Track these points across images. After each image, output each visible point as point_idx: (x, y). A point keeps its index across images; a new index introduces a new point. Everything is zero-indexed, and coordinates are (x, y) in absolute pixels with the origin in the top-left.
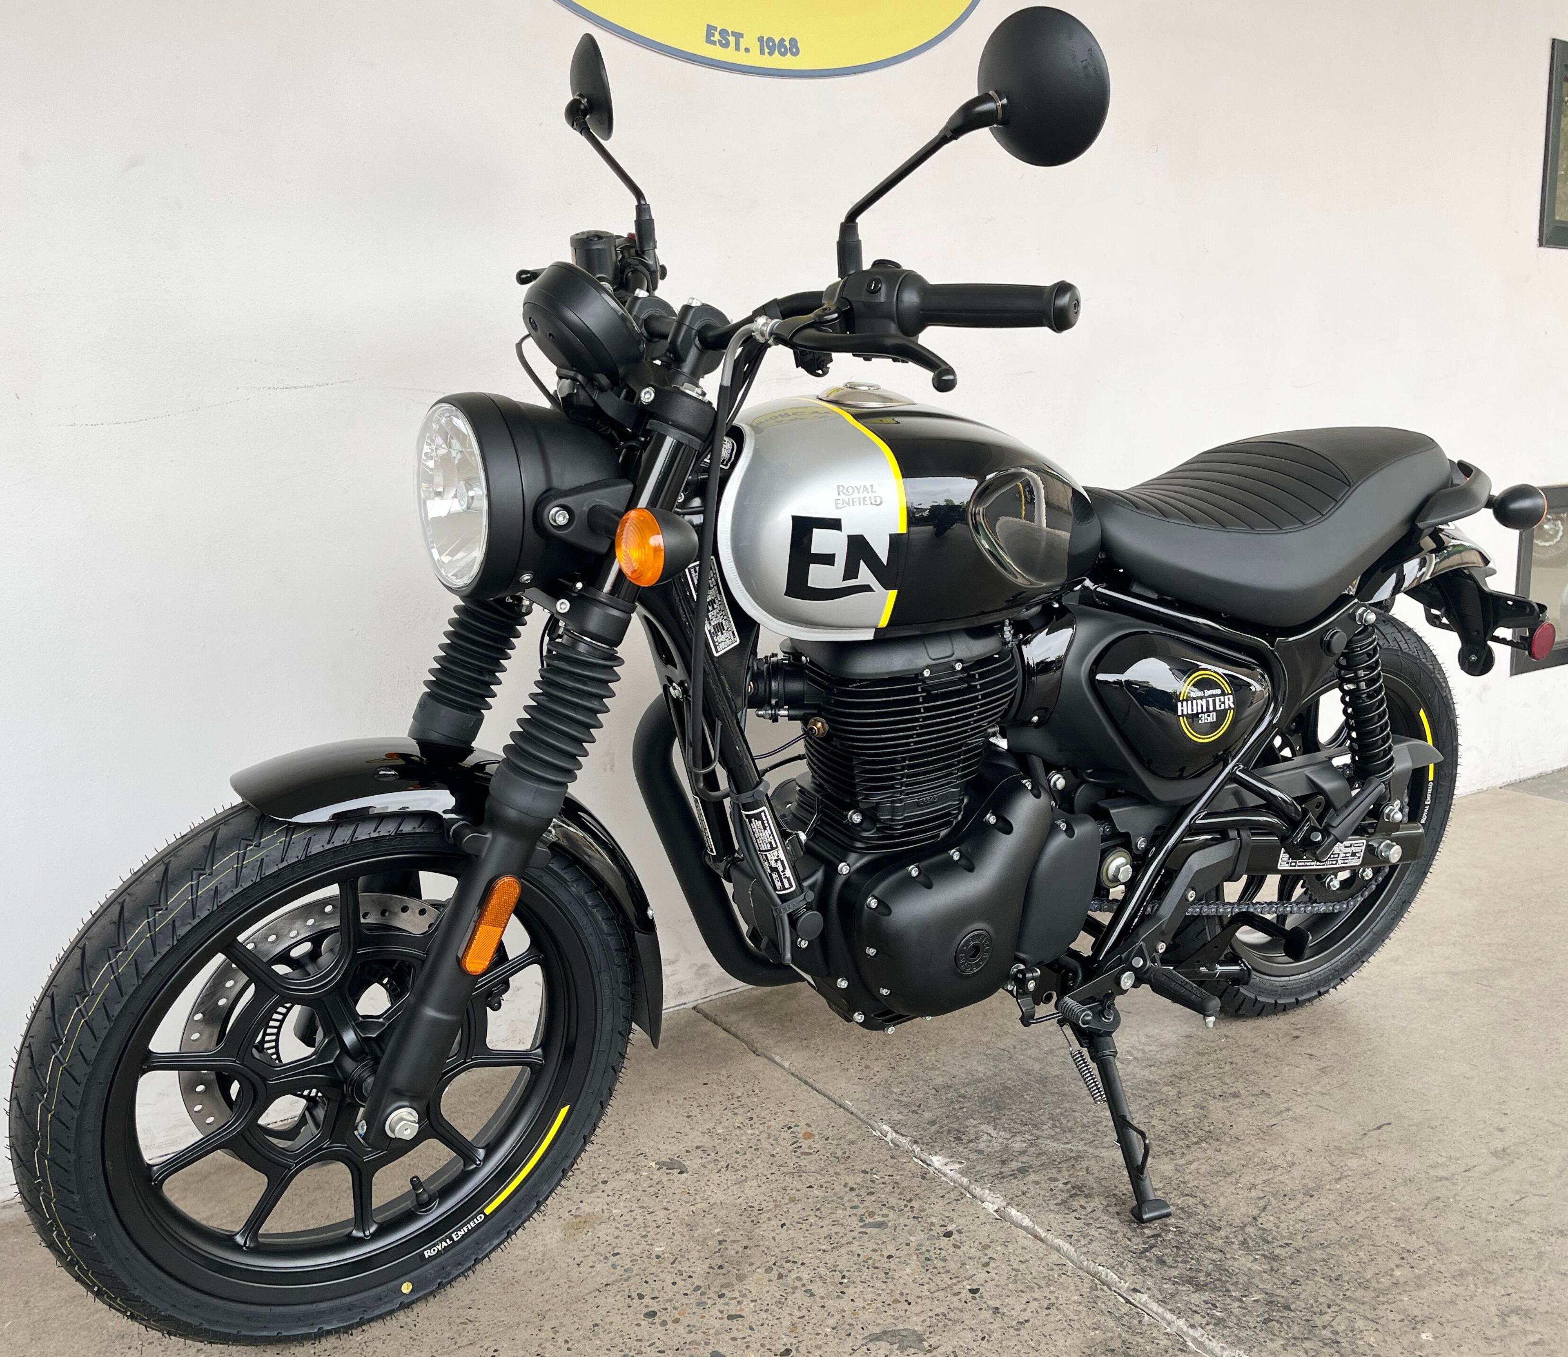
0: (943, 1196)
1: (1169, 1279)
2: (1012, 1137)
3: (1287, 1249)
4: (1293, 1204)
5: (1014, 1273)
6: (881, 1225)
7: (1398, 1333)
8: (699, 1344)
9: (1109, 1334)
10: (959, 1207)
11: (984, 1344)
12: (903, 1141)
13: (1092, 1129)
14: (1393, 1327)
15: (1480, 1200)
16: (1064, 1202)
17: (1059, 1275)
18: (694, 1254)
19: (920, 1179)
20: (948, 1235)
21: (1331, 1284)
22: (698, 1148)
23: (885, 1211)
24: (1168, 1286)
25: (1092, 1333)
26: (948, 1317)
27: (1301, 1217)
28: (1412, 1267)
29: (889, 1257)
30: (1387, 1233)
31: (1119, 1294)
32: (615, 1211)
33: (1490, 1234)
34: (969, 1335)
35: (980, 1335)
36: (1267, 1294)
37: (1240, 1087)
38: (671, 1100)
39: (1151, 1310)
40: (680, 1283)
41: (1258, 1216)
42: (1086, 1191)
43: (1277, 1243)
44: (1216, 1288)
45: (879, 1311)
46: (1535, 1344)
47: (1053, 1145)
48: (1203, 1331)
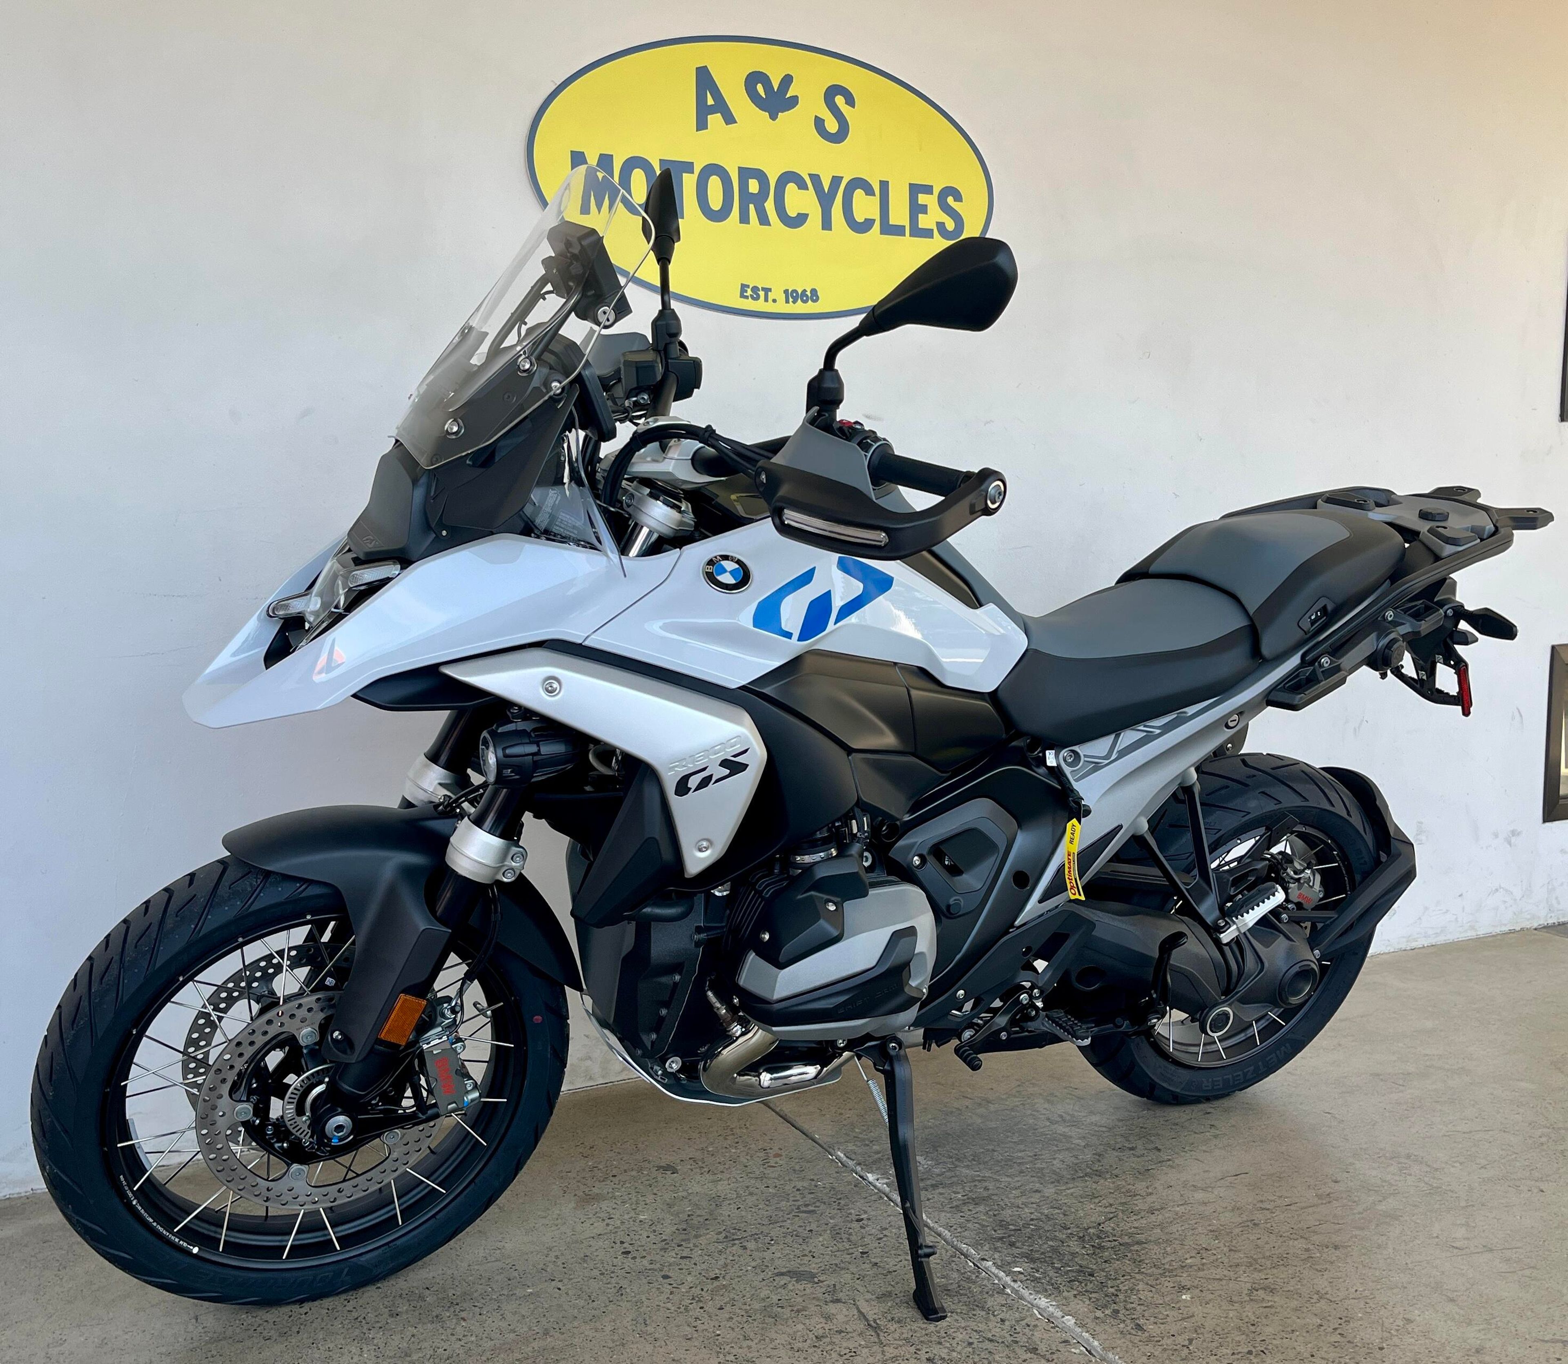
0: (865, 1198)
1: (1012, 1255)
2: (936, 1165)
3: (1113, 1244)
4: (1135, 1217)
6: (812, 1213)
7: (1166, 1294)
8: (656, 1270)
9: (951, 1282)
10: (875, 1205)
11: (858, 1282)
12: (851, 1163)
13: (1003, 1163)
14: (1164, 1290)
15: (1285, 1224)
16: (957, 1206)
18: (670, 1222)
19: (853, 1187)
20: (859, 1221)
21: (1133, 1265)
22: (690, 1159)
23: (818, 1204)
24: (1009, 1259)
25: (938, 1280)
26: (838, 1266)
27: (1137, 1225)
28: (1203, 1259)
29: (811, 1231)
30: (1197, 1239)
31: (971, 1262)
32: (617, 1194)
33: (1277, 1245)
34: (849, 1276)
35: (858, 1277)
36: (1081, 1267)
37: (1139, 1144)
38: (679, 1128)
39: (990, 1272)
40: (652, 1236)
41: (1103, 1223)
42: (976, 1201)
43: (1107, 1239)
44: (1045, 1262)
45: (789, 1260)
46: (1265, 1307)
47: (965, 1171)
48: (1021, 1284)
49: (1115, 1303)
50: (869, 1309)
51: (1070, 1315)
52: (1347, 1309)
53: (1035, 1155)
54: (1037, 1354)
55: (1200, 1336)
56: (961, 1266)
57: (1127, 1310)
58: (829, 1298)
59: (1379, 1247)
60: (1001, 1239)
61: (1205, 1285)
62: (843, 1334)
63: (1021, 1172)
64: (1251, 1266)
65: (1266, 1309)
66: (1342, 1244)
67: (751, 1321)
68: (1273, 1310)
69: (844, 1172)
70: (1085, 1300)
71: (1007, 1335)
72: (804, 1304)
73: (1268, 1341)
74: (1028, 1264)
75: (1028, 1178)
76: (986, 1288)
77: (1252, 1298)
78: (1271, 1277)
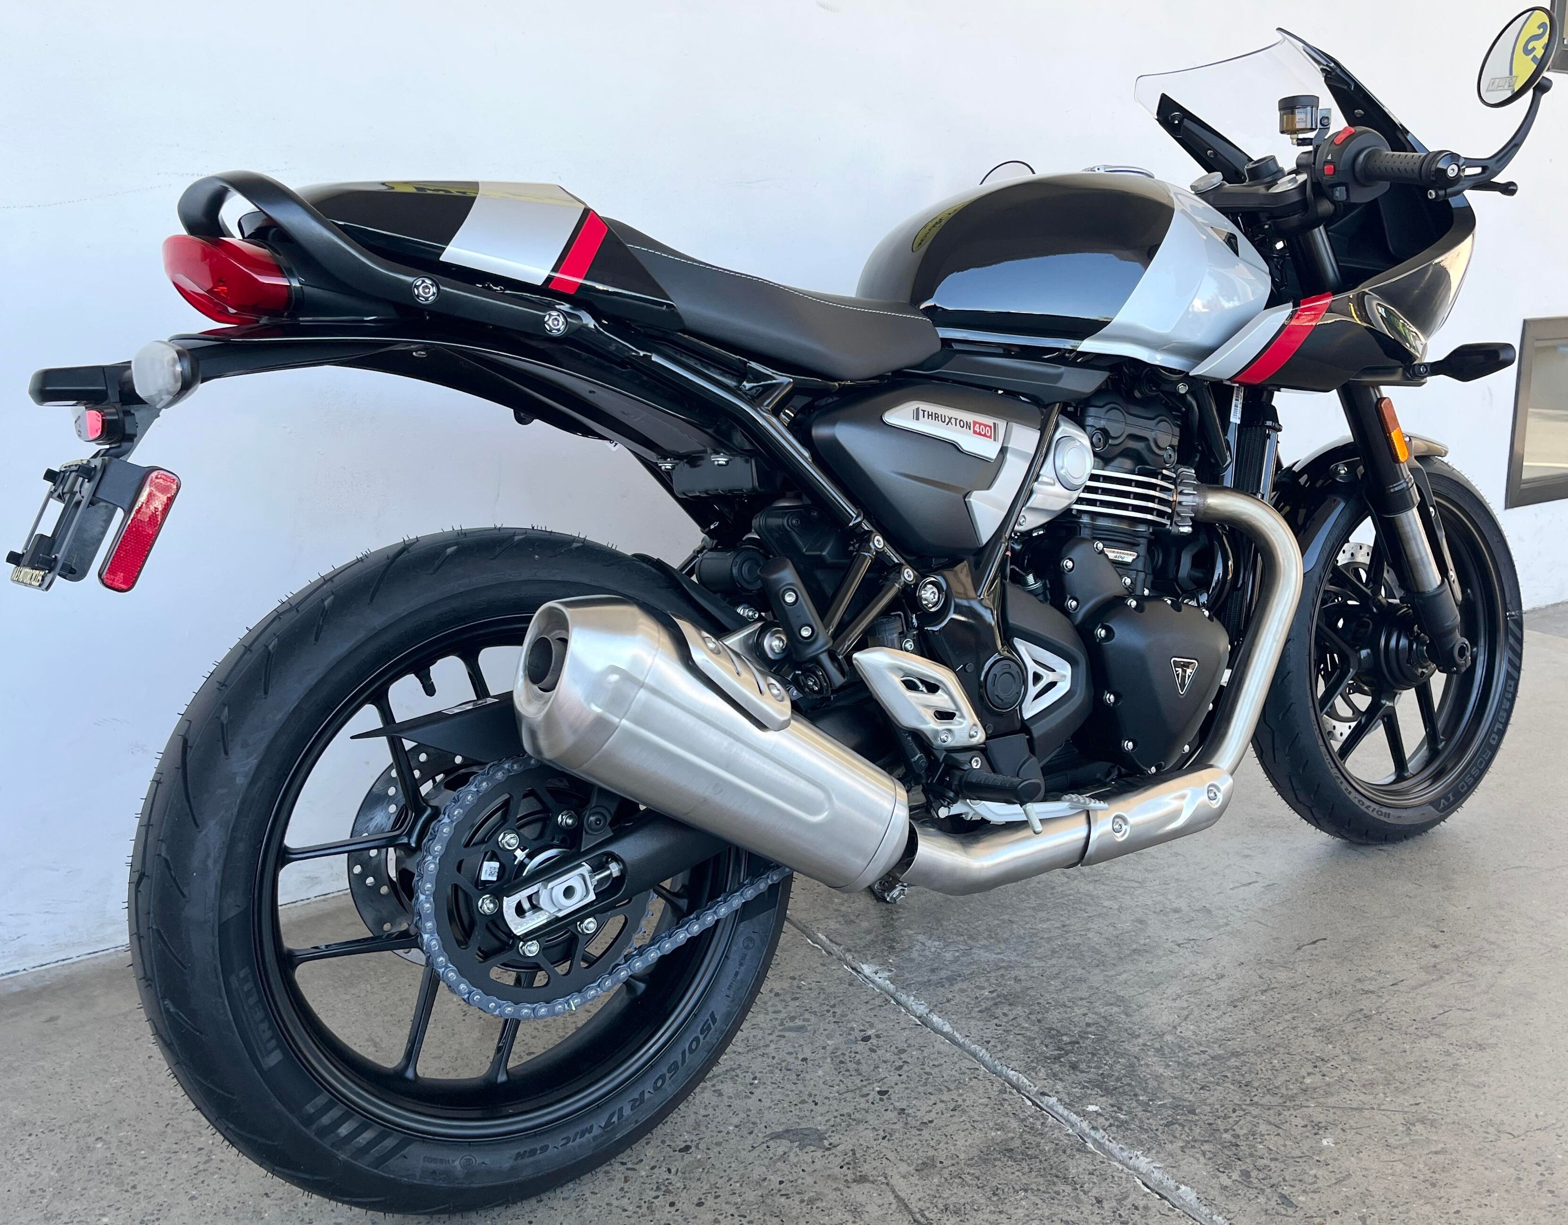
0: (867, 1003)
1: (1080, 1083)
2: (945, 946)
3: (1203, 1056)
4: (1215, 1014)
5: (926, 1076)
6: (800, 1029)
7: (1299, 1137)
9: (1011, 1135)
10: (883, 1013)
11: (885, 1142)
12: (838, 949)
13: (1027, 940)
14: (1295, 1132)
15: (1403, 1013)
16: (987, 1009)
17: (970, 1079)
19: (847, 986)
20: (866, 1039)
21: (1240, 1091)
23: (807, 1016)
24: (1077, 1091)
25: (993, 1134)
26: (853, 1117)
27: (1222, 1027)
28: (1324, 1075)
29: (805, 1059)
30: (1305, 1043)
31: (1028, 1098)
33: (1407, 1046)
34: (871, 1134)
35: (882, 1134)
36: (1174, 1098)
37: (1182, 904)
39: (1057, 1113)
41: (1179, 1024)
42: (1011, 1000)
43: (1192, 1051)
44: (1125, 1093)
45: (784, 1110)
46: (1436, 1153)
47: (985, 955)
48: (1104, 1133)
49: (1239, 1159)
50: (909, 1192)
51: (1186, 1185)
52: (1539, 1147)
53: (1064, 926)
55: (1373, 1211)
56: (1016, 1105)
57: (1259, 1170)
58: (850, 1174)
59: (1532, 1042)
60: (1057, 1058)
61: (1345, 1119)
63: (1053, 950)
64: (1389, 1084)
65: (1441, 1155)
66: (1485, 1041)
68: (1448, 1156)
69: (831, 964)
70: (1197, 1155)
72: (816, 1187)
73: (1465, 1213)
74: (1104, 1098)
75: (1064, 959)
76: (1061, 1143)
77: (1413, 1137)
78: (1422, 1101)
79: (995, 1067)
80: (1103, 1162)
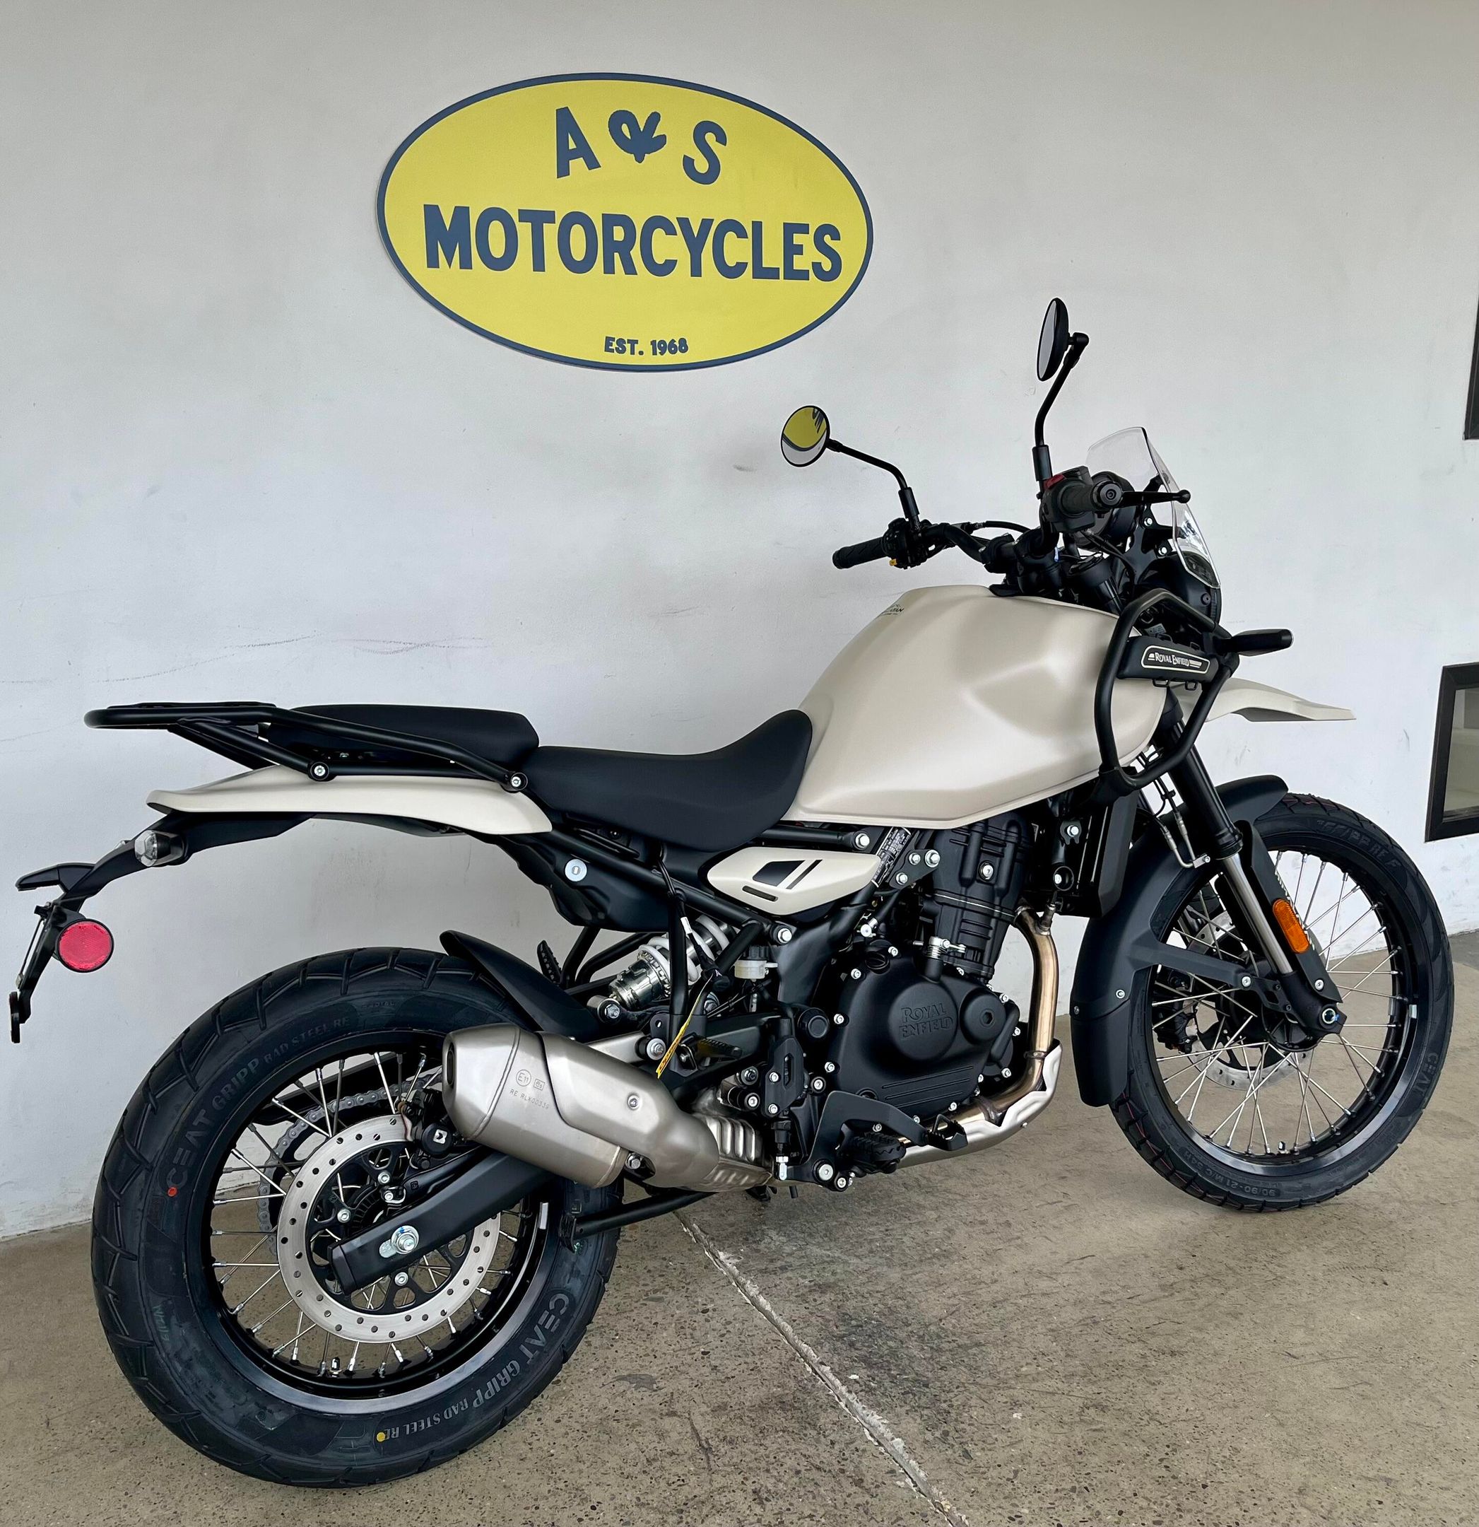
0: (714, 1283)
1: (851, 1358)
2: (787, 1241)
3: (952, 1344)
4: (977, 1311)
5: (740, 1343)
6: (659, 1300)
7: (997, 1411)
9: (787, 1392)
10: (723, 1292)
11: (696, 1389)
12: (704, 1238)
14: (995, 1406)
15: (1125, 1322)
16: (803, 1295)
17: (772, 1348)
19: (702, 1268)
20: (705, 1311)
21: (968, 1372)
23: (667, 1290)
24: (847, 1363)
25: (774, 1390)
26: (679, 1369)
27: (977, 1321)
28: (1038, 1366)
29: (656, 1324)
30: (1035, 1340)
31: (809, 1365)
33: (1113, 1348)
34: (688, 1383)
35: (696, 1383)
36: (917, 1374)
37: (989, 1217)
39: (826, 1378)
41: (945, 1318)
42: (823, 1288)
43: (947, 1339)
44: (882, 1367)
45: (632, 1361)
46: (1094, 1430)
47: (817, 1251)
48: (855, 1396)
49: (946, 1422)
50: (702, 1425)
51: (899, 1437)
52: (1175, 1434)
53: (887, 1230)
54: (862, 1487)
55: (1027, 1467)
56: (799, 1371)
57: (957, 1432)
58: (665, 1411)
59: (1216, 1354)
60: (842, 1337)
61: (1038, 1400)
62: (674, 1457)
63: (871, 1251)
64: (1085, 1377)
65: (1097, 1433)
66: (1179, 1350)
67: (587, 1438)
68: (1102, 1434)
69: (696, 1249)
70: (916, 1417)
71: (835, 1462)
72: (640, 1417)
73: (1093, 1475)
74: (865, 1370)
75: (877, 1258)
76: (821, 1401)
77: (1082, 1418)
78: (1104, 1391)
79: (794, 1340)
80: (845, 1416)
